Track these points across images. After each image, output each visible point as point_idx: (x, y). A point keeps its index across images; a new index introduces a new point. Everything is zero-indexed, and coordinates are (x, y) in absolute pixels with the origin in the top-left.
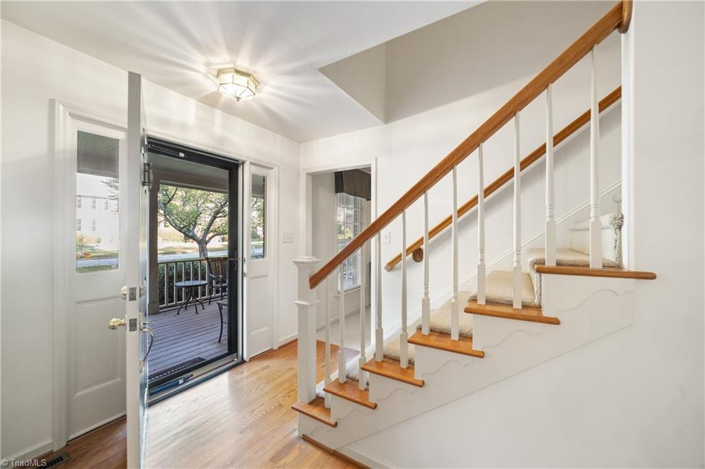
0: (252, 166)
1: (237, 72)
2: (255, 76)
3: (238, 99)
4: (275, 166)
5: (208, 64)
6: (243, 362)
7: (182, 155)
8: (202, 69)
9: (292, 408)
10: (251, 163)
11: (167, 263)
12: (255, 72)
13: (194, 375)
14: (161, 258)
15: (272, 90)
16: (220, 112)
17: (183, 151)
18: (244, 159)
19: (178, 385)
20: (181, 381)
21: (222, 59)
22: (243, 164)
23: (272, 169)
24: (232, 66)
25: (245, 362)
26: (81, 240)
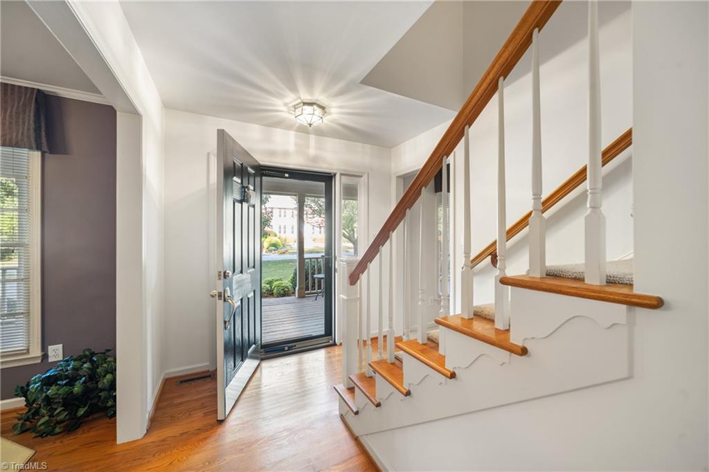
0: (342, 177)
1: (305, 104)
2: (318, 103)
3: (310, 125)
4: (364, 174)
5: (286, 105)
6: (335, 344)
7: (287, 175)
8: (284, 108)
9: (335, 388)
10: (341, 174)
11: (310, 259)
12: (317, 100)
13: (297, 346)
14: (306, 256)
15: (339, 110)
16: (314, 136)
17: (287, 173)
18: (335, 172)
19: (283, 350)
20: (286, 348)
21: (291, 98)
22: (335, 176)
23: (362, 176)
24: (299, 101)
25: (336, 345)
26: (285, 240)
